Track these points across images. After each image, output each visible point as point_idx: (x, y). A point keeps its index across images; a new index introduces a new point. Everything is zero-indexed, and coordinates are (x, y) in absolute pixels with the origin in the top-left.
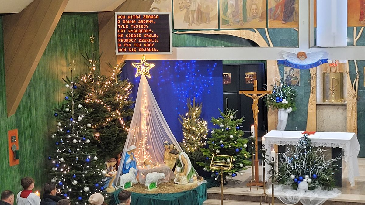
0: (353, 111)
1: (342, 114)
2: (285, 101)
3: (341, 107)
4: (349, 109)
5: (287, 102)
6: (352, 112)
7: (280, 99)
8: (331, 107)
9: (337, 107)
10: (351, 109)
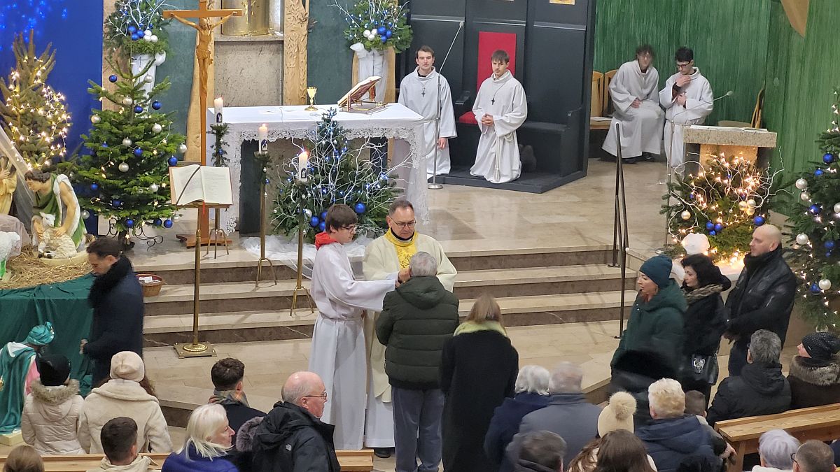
0: (300, 55)
1: (270, 62)
2: (149, 36)
3: (267, 46)
4: (291, 49)
5: (155, 38)
6: (298, 57)
7: (138, 32)
8: (246, 47)
9: (261, 46)
10: (296, 50)
